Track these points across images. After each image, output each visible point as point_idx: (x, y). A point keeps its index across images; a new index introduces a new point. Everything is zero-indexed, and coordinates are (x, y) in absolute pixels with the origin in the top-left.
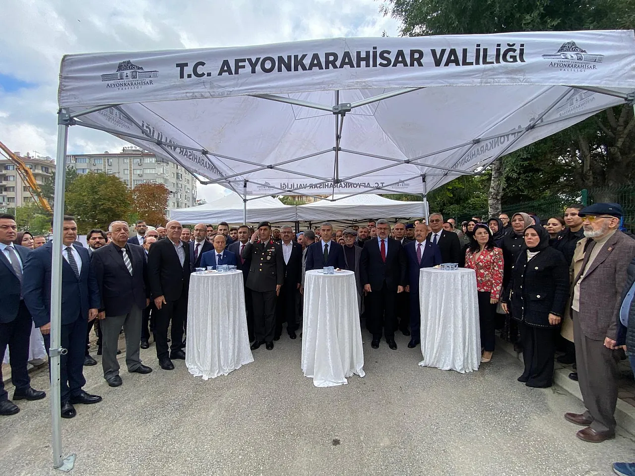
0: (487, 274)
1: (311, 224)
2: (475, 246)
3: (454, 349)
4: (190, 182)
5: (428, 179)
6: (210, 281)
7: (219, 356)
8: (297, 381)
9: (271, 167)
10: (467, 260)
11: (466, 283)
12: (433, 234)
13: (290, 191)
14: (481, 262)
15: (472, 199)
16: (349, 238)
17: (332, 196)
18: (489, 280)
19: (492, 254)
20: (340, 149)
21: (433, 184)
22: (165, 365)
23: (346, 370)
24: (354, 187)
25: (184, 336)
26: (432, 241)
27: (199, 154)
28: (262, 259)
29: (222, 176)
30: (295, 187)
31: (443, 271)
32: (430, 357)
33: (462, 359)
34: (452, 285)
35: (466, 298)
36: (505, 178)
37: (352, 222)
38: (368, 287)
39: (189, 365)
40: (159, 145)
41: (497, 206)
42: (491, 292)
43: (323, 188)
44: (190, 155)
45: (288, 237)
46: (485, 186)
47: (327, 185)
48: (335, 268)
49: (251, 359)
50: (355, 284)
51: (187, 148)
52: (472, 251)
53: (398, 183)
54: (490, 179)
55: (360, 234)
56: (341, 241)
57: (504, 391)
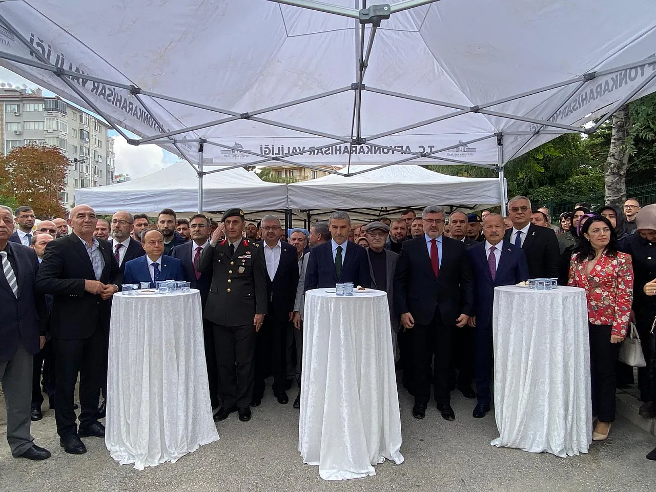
0: (607, 296)
1: (309, 216)
2: (586, 250)
3: (550, 419)
4: (103, 143)
5: (507, 141)
6: (146, 306)
7: (162, 432)
8: (292, 471)
9: (247, 116)
10: (572, 272)
11: (570, 311)
12: (515, 231)
13: (276, 159)
14: (597, 275)
15: (575, 177)
16: (377, 237)
17: (348, 166)
18: (609, 306)
19: (615, 262)
20: (363, 87)
21: (514, 149)
22: (71, 446)
23: (373, 453)
24: (384, 152)
25: (101, 400)
26: (513, 241)
27: (125, 94)
28: (231, 271)
29: (163, 131)
30: (286, 151)
31: (533, 291)
32: (510, 433)
33: (562, 434)
34: (548, 313)
35: (571, 335)
36: (634, 140)
37: (378, 213)
38: (408, 318)
39: (112, 445)
40: (59, 75)
41: (618, 187)
42: (612, 326)
43: (332, 154)
44: (109, 95)
45: (274, 235)
46: (597, 155)
47: (338, 148)
48: (355, 287)
49: (215, 437)
50: (388, 311)
51: (105, 82)
52: (580, 259)
53: (457, 147)
54: (607, 142)
55: (393, 232)
56: (361, 243)
57: (631, 486)
